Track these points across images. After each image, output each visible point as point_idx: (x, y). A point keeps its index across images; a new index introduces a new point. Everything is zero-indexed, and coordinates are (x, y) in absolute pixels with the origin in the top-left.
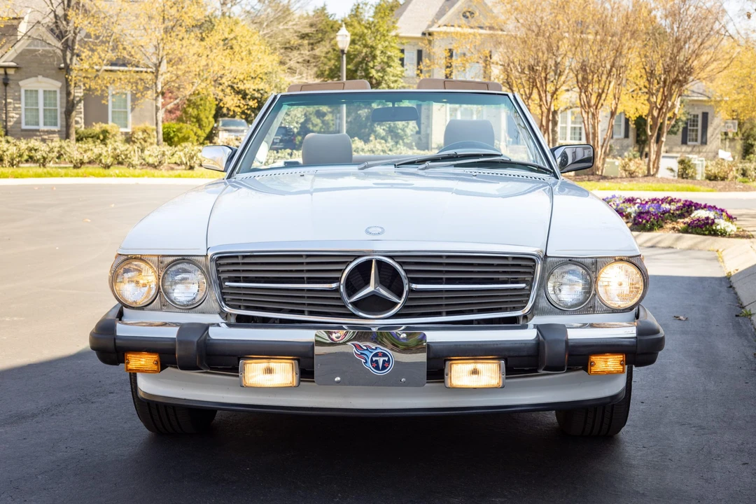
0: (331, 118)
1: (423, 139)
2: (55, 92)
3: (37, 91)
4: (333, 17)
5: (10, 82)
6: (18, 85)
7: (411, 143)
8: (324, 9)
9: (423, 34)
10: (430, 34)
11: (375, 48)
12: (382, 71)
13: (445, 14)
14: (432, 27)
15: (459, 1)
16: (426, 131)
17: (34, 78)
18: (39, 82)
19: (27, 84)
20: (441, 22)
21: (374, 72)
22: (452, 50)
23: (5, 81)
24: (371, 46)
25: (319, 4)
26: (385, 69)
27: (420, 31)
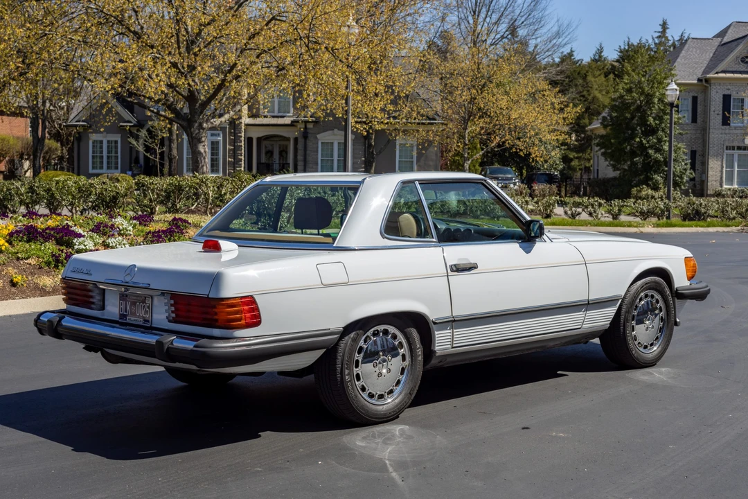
0: (577, 164)
1: (697, 186)
3: (332, 143)
4: (580, 62)
5: (309, 135)
6: (316, 138)
7: (687, 190)
8: (571, 54)
9: (699, 80)
10: (707, 80)
11: (652, 96)
12: (659, 118)
13: (723, 60)
14: (709, 73)
15: (737, 46)
16: (701, 177)
17: (331, 132)
18: (335, 135)
19: (324, 137)
20: (719, 68)
21: (651, 119)
22: (730, 96)
23: (305, 135)
24: (648, 94)
25: (566, 50)
26: (662, 116)
27: (696, 77)
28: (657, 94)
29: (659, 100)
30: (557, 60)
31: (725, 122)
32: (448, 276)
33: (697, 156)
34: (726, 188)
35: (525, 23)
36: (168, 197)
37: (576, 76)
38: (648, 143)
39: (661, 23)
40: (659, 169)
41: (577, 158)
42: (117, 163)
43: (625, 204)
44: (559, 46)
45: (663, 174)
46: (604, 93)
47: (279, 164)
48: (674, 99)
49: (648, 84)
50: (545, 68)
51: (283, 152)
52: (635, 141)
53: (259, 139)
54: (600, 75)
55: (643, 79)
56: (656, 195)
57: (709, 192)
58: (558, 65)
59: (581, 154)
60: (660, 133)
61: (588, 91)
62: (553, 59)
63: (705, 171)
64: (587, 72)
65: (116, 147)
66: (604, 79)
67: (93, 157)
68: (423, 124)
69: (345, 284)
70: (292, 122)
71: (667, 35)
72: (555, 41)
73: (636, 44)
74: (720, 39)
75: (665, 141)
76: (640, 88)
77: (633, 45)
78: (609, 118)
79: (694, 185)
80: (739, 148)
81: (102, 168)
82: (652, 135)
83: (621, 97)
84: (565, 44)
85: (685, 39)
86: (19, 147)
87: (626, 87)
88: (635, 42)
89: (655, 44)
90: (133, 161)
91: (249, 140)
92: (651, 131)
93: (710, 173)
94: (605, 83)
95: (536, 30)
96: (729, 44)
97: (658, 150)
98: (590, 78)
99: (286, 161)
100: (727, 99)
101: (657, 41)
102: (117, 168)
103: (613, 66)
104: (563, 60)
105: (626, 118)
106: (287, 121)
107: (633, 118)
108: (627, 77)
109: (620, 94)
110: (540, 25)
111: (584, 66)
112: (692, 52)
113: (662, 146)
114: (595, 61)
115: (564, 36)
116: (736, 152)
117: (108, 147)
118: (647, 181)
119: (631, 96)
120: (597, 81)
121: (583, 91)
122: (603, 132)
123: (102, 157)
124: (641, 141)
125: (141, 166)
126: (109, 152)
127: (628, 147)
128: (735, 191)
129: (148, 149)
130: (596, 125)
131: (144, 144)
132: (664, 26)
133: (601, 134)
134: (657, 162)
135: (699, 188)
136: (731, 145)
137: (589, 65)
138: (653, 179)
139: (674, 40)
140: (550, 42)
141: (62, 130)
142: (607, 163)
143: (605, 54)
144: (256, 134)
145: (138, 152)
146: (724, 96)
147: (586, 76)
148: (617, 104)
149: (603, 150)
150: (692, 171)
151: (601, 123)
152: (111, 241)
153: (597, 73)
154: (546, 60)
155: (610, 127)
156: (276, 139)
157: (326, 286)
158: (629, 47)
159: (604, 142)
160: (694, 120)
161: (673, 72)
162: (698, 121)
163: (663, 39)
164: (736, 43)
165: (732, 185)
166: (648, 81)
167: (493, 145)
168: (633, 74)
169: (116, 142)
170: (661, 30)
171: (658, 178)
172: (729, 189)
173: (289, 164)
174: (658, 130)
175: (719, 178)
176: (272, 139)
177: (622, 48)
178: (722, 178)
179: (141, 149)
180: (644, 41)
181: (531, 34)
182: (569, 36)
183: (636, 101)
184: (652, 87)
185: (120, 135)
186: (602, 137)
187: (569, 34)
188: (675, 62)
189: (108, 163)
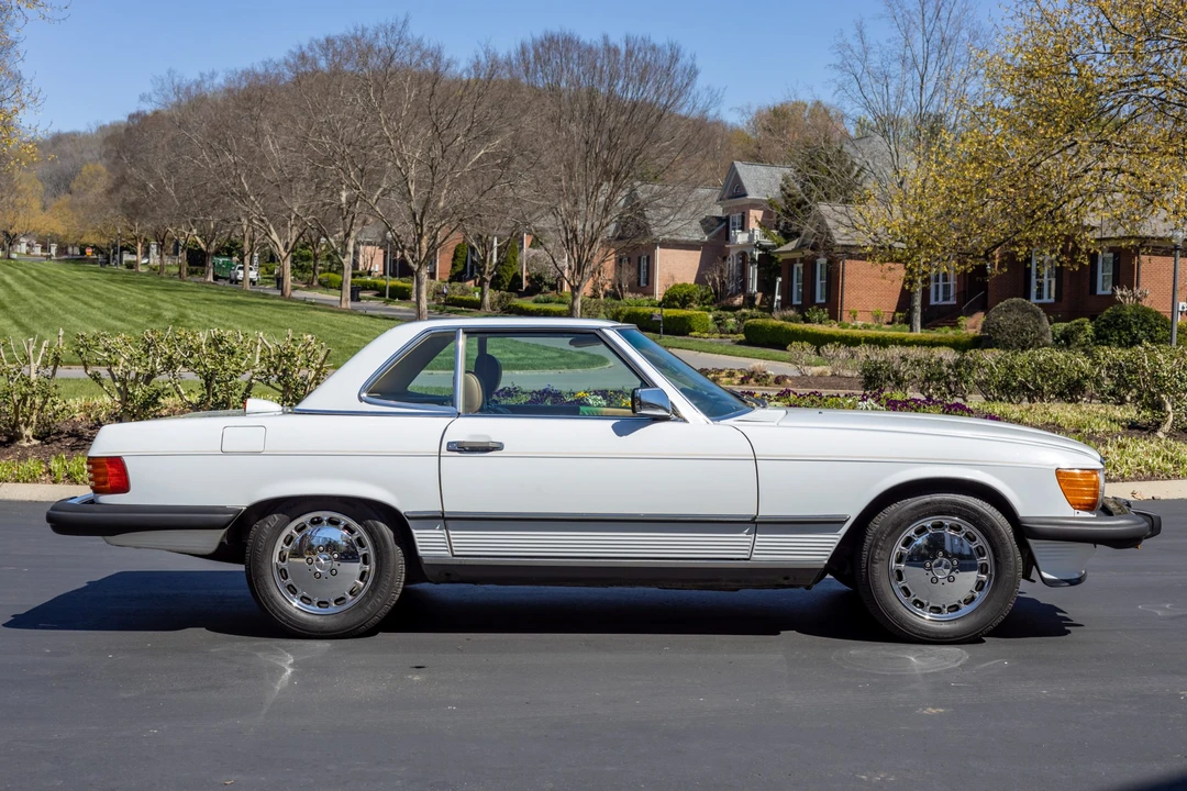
32: (440, 456)
69: (257, 453)
157: (225, 453)
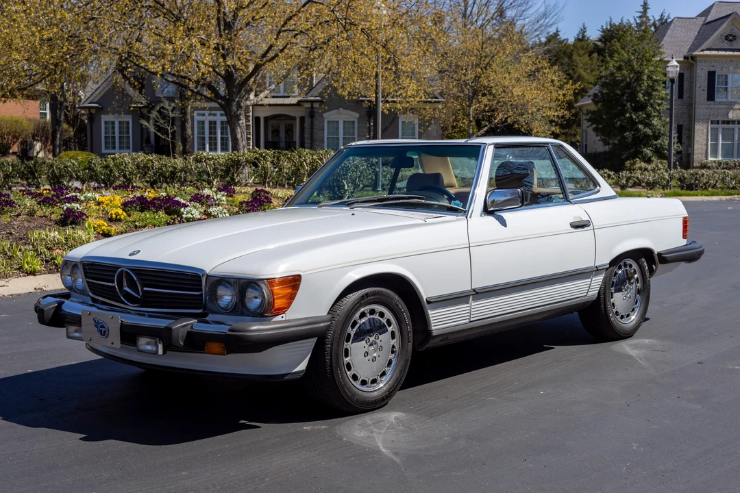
1: (684, 159)
2: (353, 122)
3: (338, 122)
4: (565, 42)
5: (316, 115)
6: (322, 117)
7: (675, 163)
8: (556, 34)
9: (686, 58)
10: (693, 58)
11: (641, 73)
12: (648, 94)
13: (708, 38)
14: (694, 51)
15: (721, 24)
16: (687, 151)
17: (336, 111)
18: (340, 114)
19: (330, 116)
20: (704, 47)
21: (640, 95)
22: (714, 72)
23: (312, 113)
24: (638, 71)
25: (552, 30)
26: (651, 93)
27: (682, 55)
28: (646, 71)
29: (648, 76)
30: (543, 40)
31: (711, 97)
33: (684, 130)
34: (711, 161)
35: (513, 4)
36: (227, 171)
37: (562, 55)
38: (638, 118)
39: (642, 3)
40: (648, 143)
41: (563, 134)
42: (128, 143)
43: (633, 175)
44: (547, 26)
45: (652, 147)
46: (589, 71)
47: (286, 142)
48: (674, 75)
49: (638, 62)
50: (532, 48)
51: (289, 130)
52: (625, 117)
53: (266, 119)
54: (585, 54)
55: (633, 57)
56: (649, 167)
57: (695, 165)
58: (546, 44)
59: (567, 130)
60: (649, 108)
61: (573, 69)
62: (539, 39)
63: (691, 144)
64: (572, 51)
65: (128, 128)
66: (588, 58)
67: (106, 138)
68: (430, 102)
70: (299, 101)
71: (648, 15)
72: (542, 22)
73: (617, 24)
74: (703, 18)
75: (654, 116)
76: (629, 66)
77: (615, 25)
78: (600, 94)
79: (681, 158)
80: (724, 122)
81: (114, 148)
82: (642, 111)
83: (612, 74)
84: (551, 25)
85: (665, 18)
86: (31, 129)
87: (616, 65)
88: (616, 22)
89: (637, 24)
90: (144, 141)
91: (257, 120)
92: (640, 107)
93: (696, 146)
94: (589, 62)
95: (523, 11)
96: (713, 23)
97: (648, 125)
98: (575, 57)
99: (292, 138)
100: (711, 75)
101: (638, 21)
102: (128, 148)
103: (595, 45)
104: (549, 40)
105: (617, 94)
106: (293, 101)
107: (623, 95)
108: (617, 55)
109: (611, 72)
110: (527, 7)
111: (569, 45)
112: (677, 30)
113: (651, 121)
114: (578, 40)
115: (551, 15)
116: (720, 126)
117: (120, 127)
118: (637, 154)
119: (621, 74)
120: (581, 60)
121: (569, 69)
122: (593, 108)
123: (114, 138)
124: (632, 116)
125: (152, 146)
126: (120, 133)
127: (619, 123)
128: (720, 164)
129: (159, 129)
130: (586, 102)
131: (155, 125)
132: (645, 7)
133: (592, 110)
134: (646, 136)
135: (685, 161)
136: (716, 119)
137: (574, 45)
138: (642, 152)
139: (654, 19)
140: (538, 22)
141: (69, 112)
142: (599, 138)
143: (588, 34)
144: (262, 113)
145: (148, 132)
146: (709, 72)
147: (572, 55)
148: (608, 81)
149: (594, 126)
150: (679, 145)
151: (593, 100)
152: (213, 210)
153: (582, 52)
154: (533, 40)
155: (600, 104)
156: (283, 118)
158: (611, 27)
159: (595, 118)
160: (681, 96)
161: (661, 50)
162: (685, 97)
163: (644, 19)
164: (720, 22)
165: (716, 157)
166: (637, 59)
167: (496, 121)
168: (623, 52)
169: (128, 123)
170: (642, 10)
171: (648, 151)
172: (715, 162)
173: (295, 142)
174: (647, 106)
175: (704, 152)
176: (277, 118)
177: (605, 28)
178: (707, 151)
179: (152, 129)
180: (625, 21)
181: (519, 15)
182: (556, 17)
183: (626, 78)
184: (641, 65)
185: (131, 116)
186: (593, 113)
187: (555, 15)
188: (661, 41)
189: (120, 143)
